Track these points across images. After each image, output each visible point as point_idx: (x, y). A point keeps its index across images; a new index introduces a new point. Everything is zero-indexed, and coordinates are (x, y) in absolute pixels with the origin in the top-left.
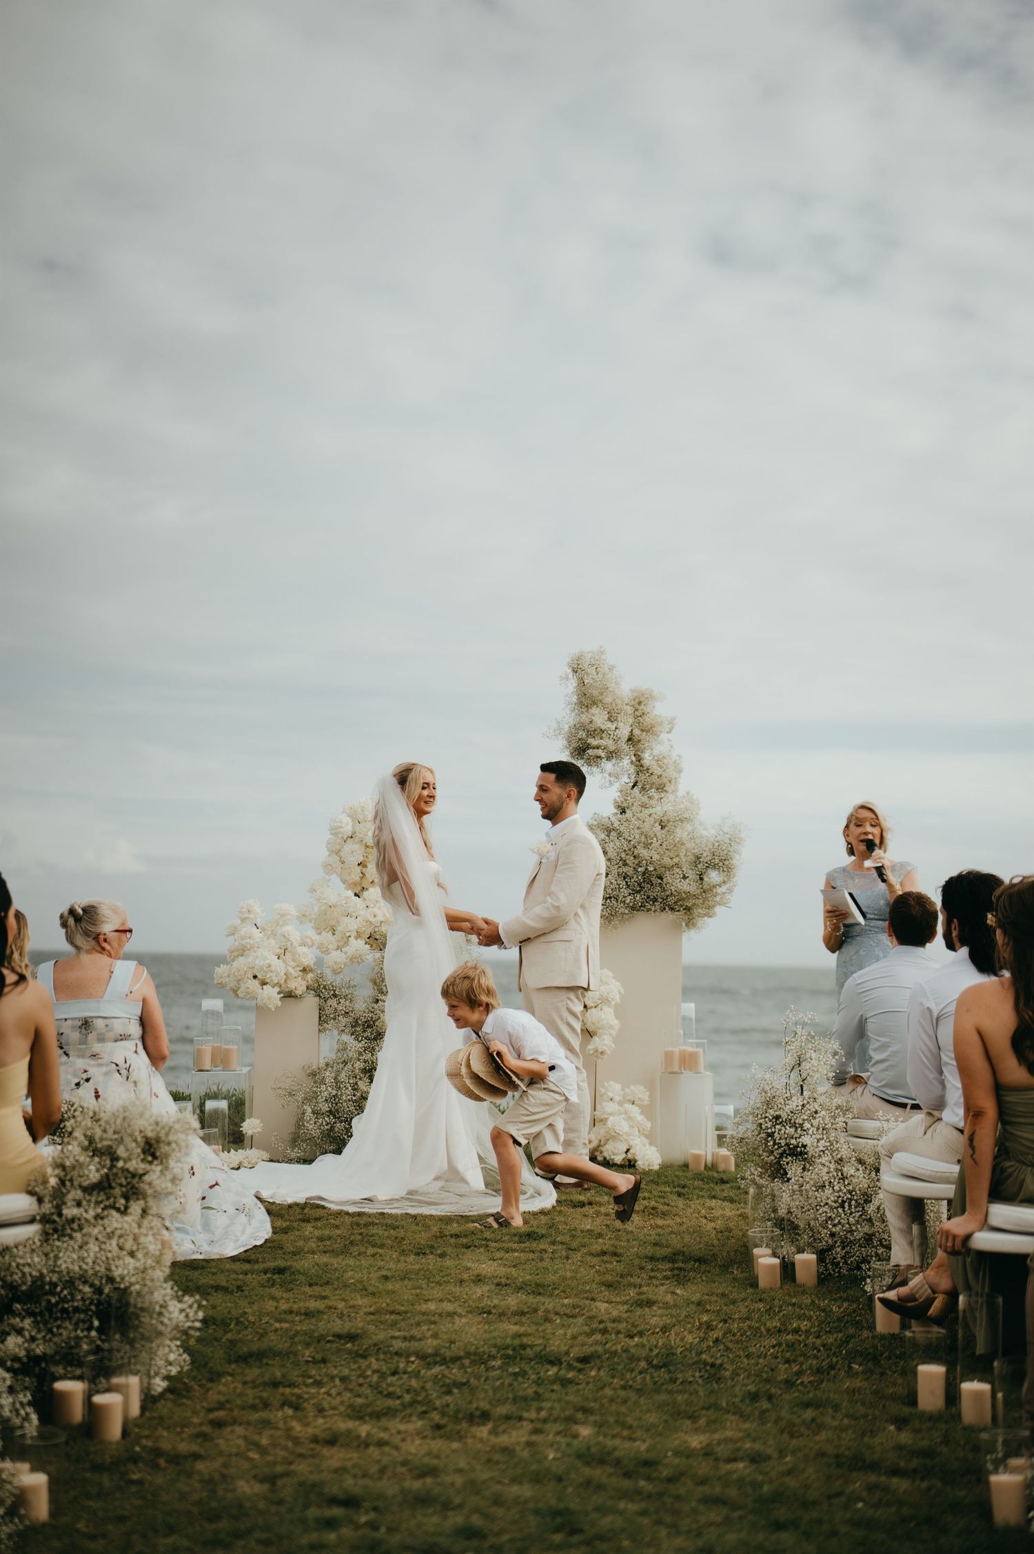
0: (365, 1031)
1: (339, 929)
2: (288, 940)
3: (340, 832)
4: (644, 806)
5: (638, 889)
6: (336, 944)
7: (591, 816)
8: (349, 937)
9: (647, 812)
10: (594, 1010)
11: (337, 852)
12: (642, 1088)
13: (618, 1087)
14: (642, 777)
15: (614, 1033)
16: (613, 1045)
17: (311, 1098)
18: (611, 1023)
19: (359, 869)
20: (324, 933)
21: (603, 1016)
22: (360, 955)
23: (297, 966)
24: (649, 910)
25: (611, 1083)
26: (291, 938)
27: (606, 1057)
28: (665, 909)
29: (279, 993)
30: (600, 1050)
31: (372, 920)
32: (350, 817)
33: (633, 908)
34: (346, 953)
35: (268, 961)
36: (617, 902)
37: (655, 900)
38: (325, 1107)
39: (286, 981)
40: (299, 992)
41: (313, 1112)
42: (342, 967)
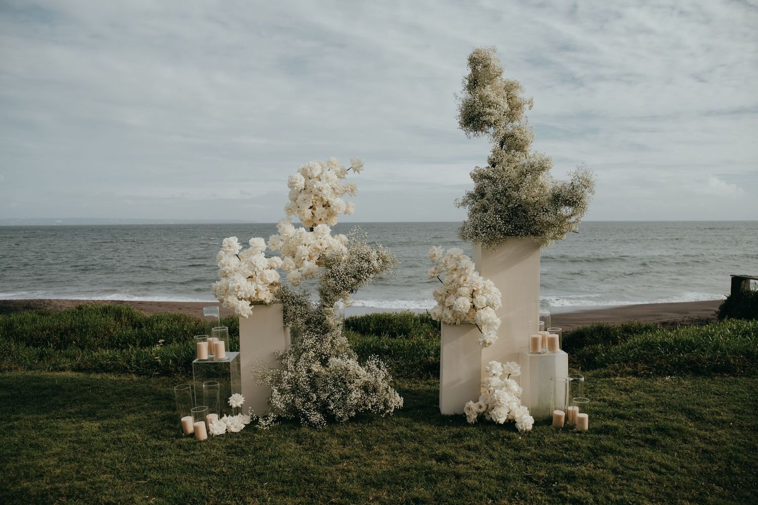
0: (316, 327)
1: (297, 254)
2: (255, 266)
3: (296, 186)
4: (509, 161)
5: (509, 220)
6: (294, 265)
7: (474, 169)
8: (304, 259)
9: (513, 165)
10: (482, 311)
11: (295, 200)
12: (516, 364)
13: (498, 365)
14: (509, 141)
15: (496, 328)
16: (497, 337)
17: (278, 380)
18: (495, 321)
19: (310, 211)
20: (286, 258)
21: (489, 316)
22: (311, 273)
23: (265, 284)
24: (517, 235)
25: (494, 362)
26: (258, 265)
27: (491, 346)
28: (528, 234)
29: (250, 305)
30: (488, 342)
31: (319, 247)
32: (302, 174)
33: (506, 234)
34: (302, 271)
35: (238, 284)
36: (495, 230)
37: (521, 228)
38: (288, 387)
39: (257, 294)
40: (268, 301)
41: (279, 390)
42: (299, 281)
